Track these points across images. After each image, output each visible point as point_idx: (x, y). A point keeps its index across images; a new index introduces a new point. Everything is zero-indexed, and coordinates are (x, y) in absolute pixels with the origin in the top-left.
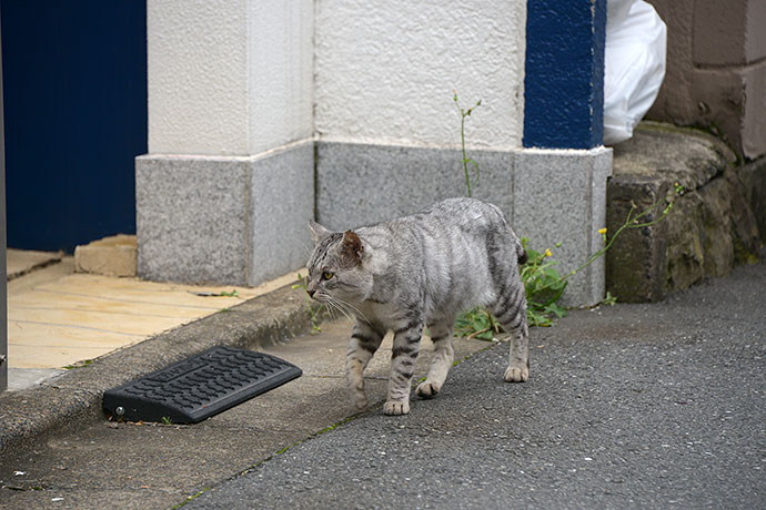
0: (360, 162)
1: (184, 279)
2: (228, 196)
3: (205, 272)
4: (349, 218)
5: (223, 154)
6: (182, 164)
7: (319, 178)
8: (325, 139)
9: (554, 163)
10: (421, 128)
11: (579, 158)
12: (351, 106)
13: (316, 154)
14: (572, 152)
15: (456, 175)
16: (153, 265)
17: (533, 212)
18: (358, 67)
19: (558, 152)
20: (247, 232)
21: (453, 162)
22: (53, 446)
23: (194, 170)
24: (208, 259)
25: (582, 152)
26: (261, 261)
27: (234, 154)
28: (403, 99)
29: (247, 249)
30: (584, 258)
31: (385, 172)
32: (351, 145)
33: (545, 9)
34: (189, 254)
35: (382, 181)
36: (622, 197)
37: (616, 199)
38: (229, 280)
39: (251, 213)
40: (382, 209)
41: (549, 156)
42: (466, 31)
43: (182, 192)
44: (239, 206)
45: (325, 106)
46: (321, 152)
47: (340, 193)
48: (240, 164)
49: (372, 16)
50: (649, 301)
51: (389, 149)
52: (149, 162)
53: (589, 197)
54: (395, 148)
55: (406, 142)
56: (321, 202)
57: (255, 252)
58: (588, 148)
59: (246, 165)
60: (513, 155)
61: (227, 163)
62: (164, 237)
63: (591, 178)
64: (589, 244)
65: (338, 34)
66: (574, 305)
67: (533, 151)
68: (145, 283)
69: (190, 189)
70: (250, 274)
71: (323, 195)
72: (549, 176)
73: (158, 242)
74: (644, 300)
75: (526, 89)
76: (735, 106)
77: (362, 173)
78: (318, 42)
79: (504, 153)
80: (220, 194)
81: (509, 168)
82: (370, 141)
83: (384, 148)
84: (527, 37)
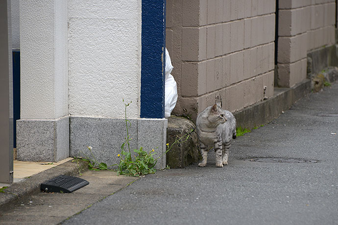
0: (85, 124)
1: (33, 160)
2: (48, 132)
3: (40, 157)
4: (81, 142)
5: (46, 119)
6: (32, 122)
7: (71, 129)
8: (72, 116)
9: (151, 123)
10: (105, 112)
11: (159, 121)
12: (81, 105)
13: (70, 121)
14: (156, 119)
15: (118, 127)
16: (22, 155)
17: (144, 139)
18: (84, 92)
19: (152, 119)
20: (55, 144)
21: (117, 123)
22: (33, 197)
23: (37, 124)
24: (41, 153)
25: (159, 119)
26: (59, 154)
27: (50, 119)
28: (99, 103)
29: (55, 149)
30: (161, 153)
31: (94, 126)
32: (82, 118)
33: (147, 73)
34: (35, 151)
35: (92, 129)
36: (171, 135)
37: (170, 135)
38: (48, 160)
39: (56, 138)
40: (92, 139)
41: (149, 120)
42: (120, 81)
43: (32, 131)
44: (52, 136)
45: (72, 105)
46: (71, 120)
47: (78, 134)
48: (52, 122)
49: (88, 76)
50: (181, 168)
51: (95, 119)
52: (21, 122)
53: (162, 134)
54: (97, 119)
55: (100, 117)
56: (71, 137)
57: (58, 150)
58: (162, 118)
59: (55, 122)
60: (137, 121)
61: (48, 121)
62: (26, 146)
63: (163, 128)
64: (163, 149)
65: (77, 82)
66: (158, 169)
67: (144, 119)
68: (19, 162)
69: (35, 130)
70: (56, 158)
71: (72, 134)
72: (149, 127)
73: (24, 148)
74: (179, 168)
75: (141, 99)
76: (195, 110)
77: (86, 127)
78: (70, 84)
79: (134, 120)
80: (45, 132)
81: (136, 124)
82: (88, 117)
83: (93, 119)
84: (141, 82)
